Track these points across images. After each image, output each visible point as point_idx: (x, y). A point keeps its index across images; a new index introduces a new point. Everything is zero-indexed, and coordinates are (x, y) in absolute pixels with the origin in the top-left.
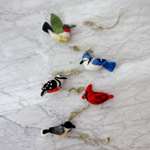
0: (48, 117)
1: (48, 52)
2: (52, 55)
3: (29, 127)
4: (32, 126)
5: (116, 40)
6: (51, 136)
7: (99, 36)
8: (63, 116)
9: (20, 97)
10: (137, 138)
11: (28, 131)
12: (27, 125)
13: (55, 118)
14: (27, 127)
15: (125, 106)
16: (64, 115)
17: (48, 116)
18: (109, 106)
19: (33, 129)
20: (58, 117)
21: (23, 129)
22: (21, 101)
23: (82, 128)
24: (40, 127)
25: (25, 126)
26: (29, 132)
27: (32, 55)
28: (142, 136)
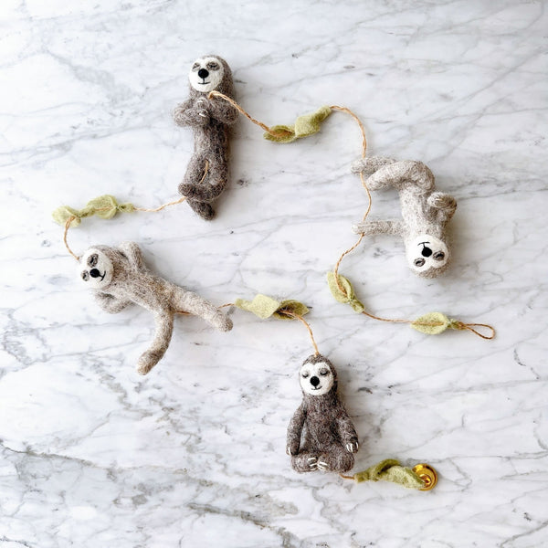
0: (125, 412)
1: (149, 127)
2: (165, 143)
3: (39, 453)
4: (53, 451)
5: (445, 97)
6: (130, 501)
7: (371, 75)
8: (191, 412)
9: (10, 316)
10: (515, 537)
11: (34, 472)
12: (32, 443)
13: (155, 418)
14: (29, 452)
15: (470, 389)
16: (199, 408)
17: (127, 409)
18: (399, 385)
19: (56, 462)
20: (172, 415)
21: (14, 458)
22: (15, 333)
23: (272, 477)
24: (87, 459)
25: (22, 449)
26: (34, 477)
27: (80, 138)
28: (538, 529)
